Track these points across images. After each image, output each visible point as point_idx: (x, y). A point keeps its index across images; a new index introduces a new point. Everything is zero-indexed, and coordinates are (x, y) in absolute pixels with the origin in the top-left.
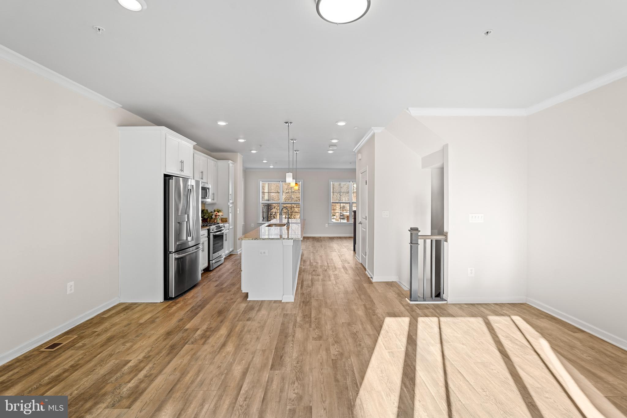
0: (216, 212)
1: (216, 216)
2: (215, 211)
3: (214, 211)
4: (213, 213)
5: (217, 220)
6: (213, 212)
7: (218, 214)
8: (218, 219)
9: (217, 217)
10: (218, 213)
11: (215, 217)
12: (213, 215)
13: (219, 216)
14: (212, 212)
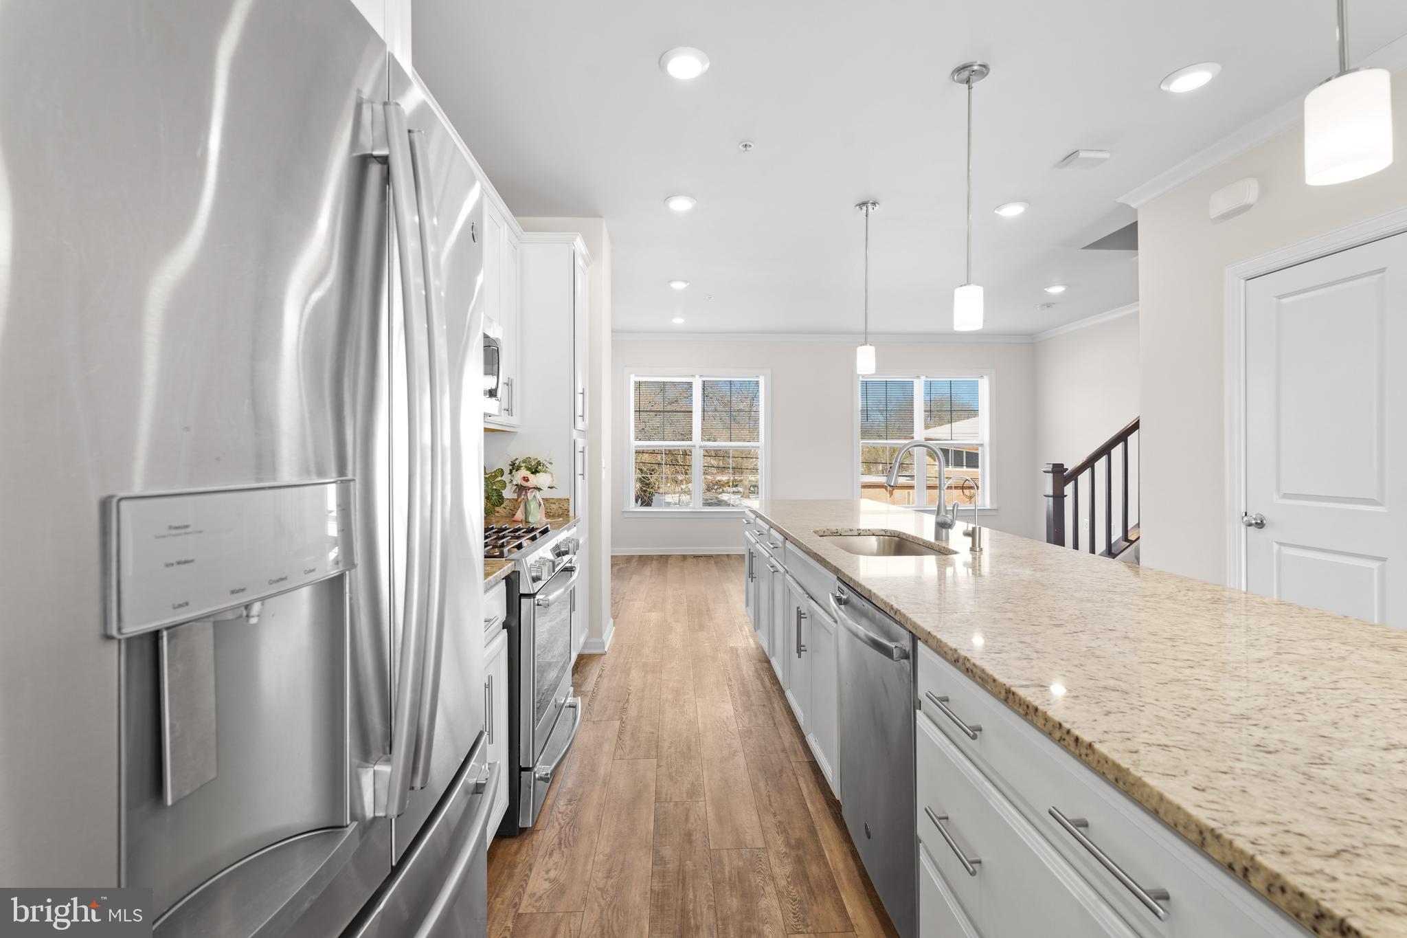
0: (524, 472)
1: (521, 489)
2: (514, 467)
3: (513, 464)
4: (506, 478)
5: (526, 513)
6: (507, 471)
7: (534, 480)
8: (533, 506)
9: (530, 495)
10: (531, 477)
11: (515, 496)
12: (504, 485)
13: (539, 489)
14: (501, 472)
